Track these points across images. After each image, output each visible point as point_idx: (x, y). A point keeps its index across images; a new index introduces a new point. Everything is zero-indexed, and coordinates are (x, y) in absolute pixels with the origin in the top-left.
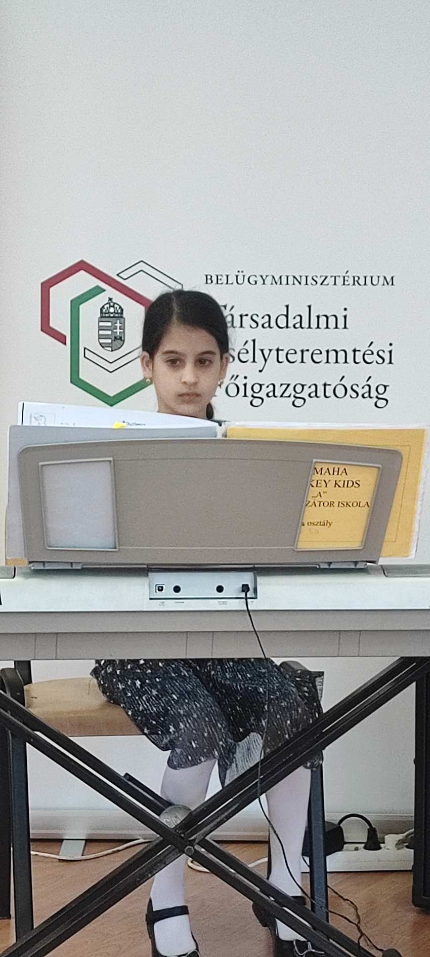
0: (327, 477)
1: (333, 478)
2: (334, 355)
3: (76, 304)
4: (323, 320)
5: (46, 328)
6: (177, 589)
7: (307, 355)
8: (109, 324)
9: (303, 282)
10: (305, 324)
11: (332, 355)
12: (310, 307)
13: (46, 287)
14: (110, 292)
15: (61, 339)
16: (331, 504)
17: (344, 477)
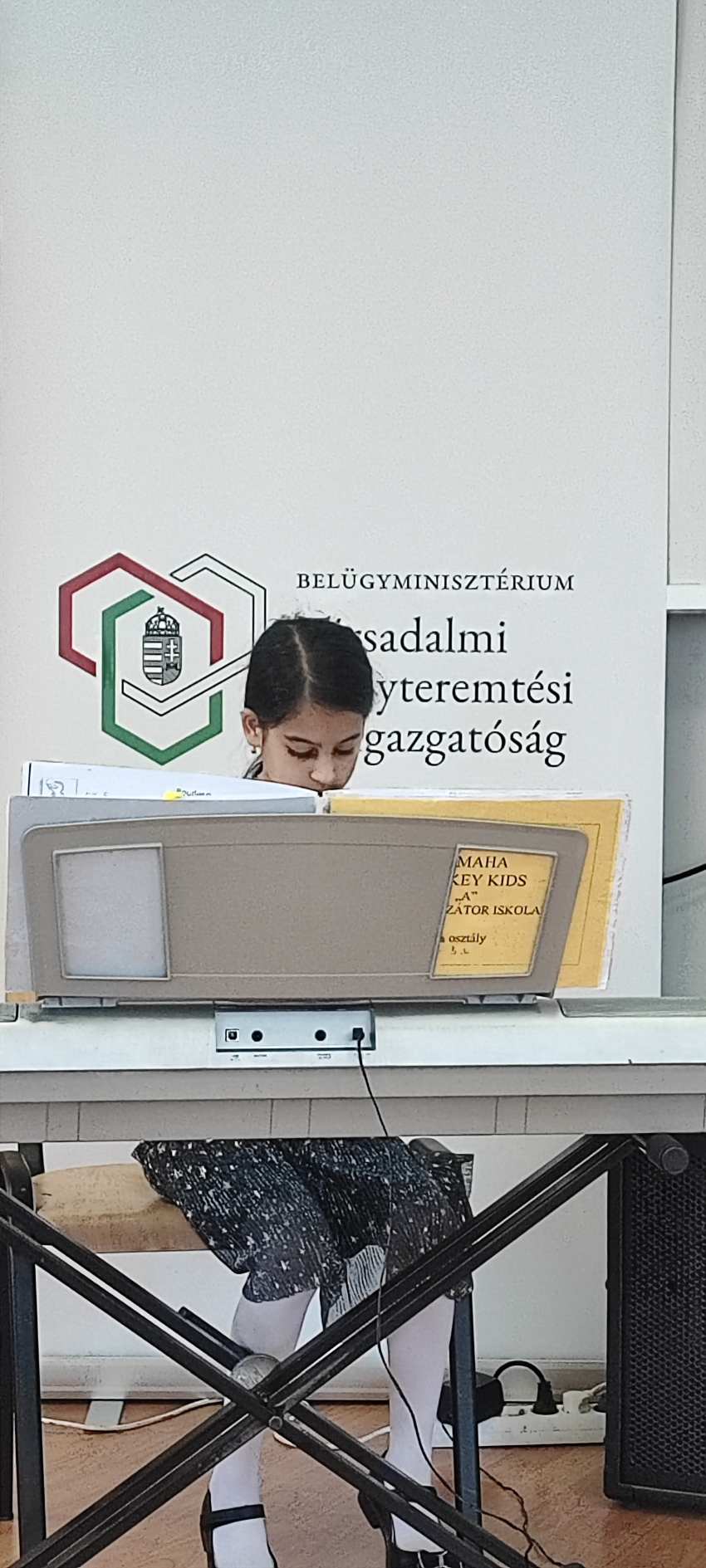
0: (477, 871)
1: (488, 872)
2: (485, 691)
3: (110, 616)
4: (469, 639)
5: (66, 650)
6: (257, 1036)
7: (447, 691)
8: (159, 646)
9: (441, 584)
10: (444, 645)
11: (483, 689)
12: (450, 620)
13: (67, 592)
14: (161, 599)
15: (90, 667)
16: (484, 910)
17: (502, 870)
